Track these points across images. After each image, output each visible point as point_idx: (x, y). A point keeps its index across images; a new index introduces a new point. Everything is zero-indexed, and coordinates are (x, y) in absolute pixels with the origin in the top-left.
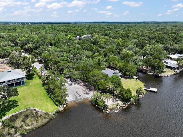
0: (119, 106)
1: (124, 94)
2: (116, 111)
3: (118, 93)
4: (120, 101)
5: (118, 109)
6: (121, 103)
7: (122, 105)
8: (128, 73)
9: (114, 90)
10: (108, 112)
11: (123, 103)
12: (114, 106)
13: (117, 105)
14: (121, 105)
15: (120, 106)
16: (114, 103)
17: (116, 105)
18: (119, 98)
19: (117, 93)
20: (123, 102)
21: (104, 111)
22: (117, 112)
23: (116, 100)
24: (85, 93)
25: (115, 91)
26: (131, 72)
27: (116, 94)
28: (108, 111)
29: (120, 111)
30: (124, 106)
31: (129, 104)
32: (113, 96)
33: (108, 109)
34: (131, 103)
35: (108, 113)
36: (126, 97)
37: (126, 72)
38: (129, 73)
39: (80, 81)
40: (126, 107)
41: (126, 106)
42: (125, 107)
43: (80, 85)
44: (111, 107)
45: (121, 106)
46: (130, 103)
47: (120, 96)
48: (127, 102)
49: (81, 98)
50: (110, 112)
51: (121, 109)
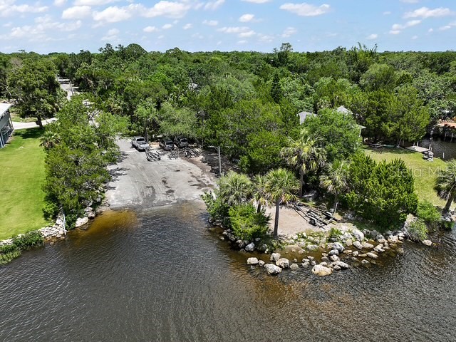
0: (339, 245)
1: (371, 184)
2: (320, 269)
3: (342, 184)
4: (349, 221)
5: (335, 257)
6: (350, 233)
7: (358, 243)
8: (390, 126)
9: (321, 171)
10: (272, 268)
11: (362, 235)
12: (313, 243)
13: (330, 241)
14: (349, 242)
15: (347, 247)
16: (316, 229)
17: (324, 240)
18: (344, 206)
19: (335, 184)
20: (361, 229)
21: (253, 260)
22: (328, 271)
23: (328, 218)
24: (197, 183)
25: (327, 174)
26: (402, 123)
27: (330, 188)
28: (274, 262)
29: (343, 268)
30: (370, 250)
31: (394, 238)
32: (314, 200)
33: (276, 255)
34: (406, 237)
35: (275, 274)
36: (383, 202)
37: (379, 122)
38: (397, 125)
39: (197, 150)
40: (379, 253)
41: (379, 247)
42: (372, 254)
43: (192, 162)
44: (296, 246)
45: (354, 248)
46: (401, 234)
47: (352, 195)
48: (387, 228)
49: (170, 198)
50: (286, 268)
51: (349, 261)
